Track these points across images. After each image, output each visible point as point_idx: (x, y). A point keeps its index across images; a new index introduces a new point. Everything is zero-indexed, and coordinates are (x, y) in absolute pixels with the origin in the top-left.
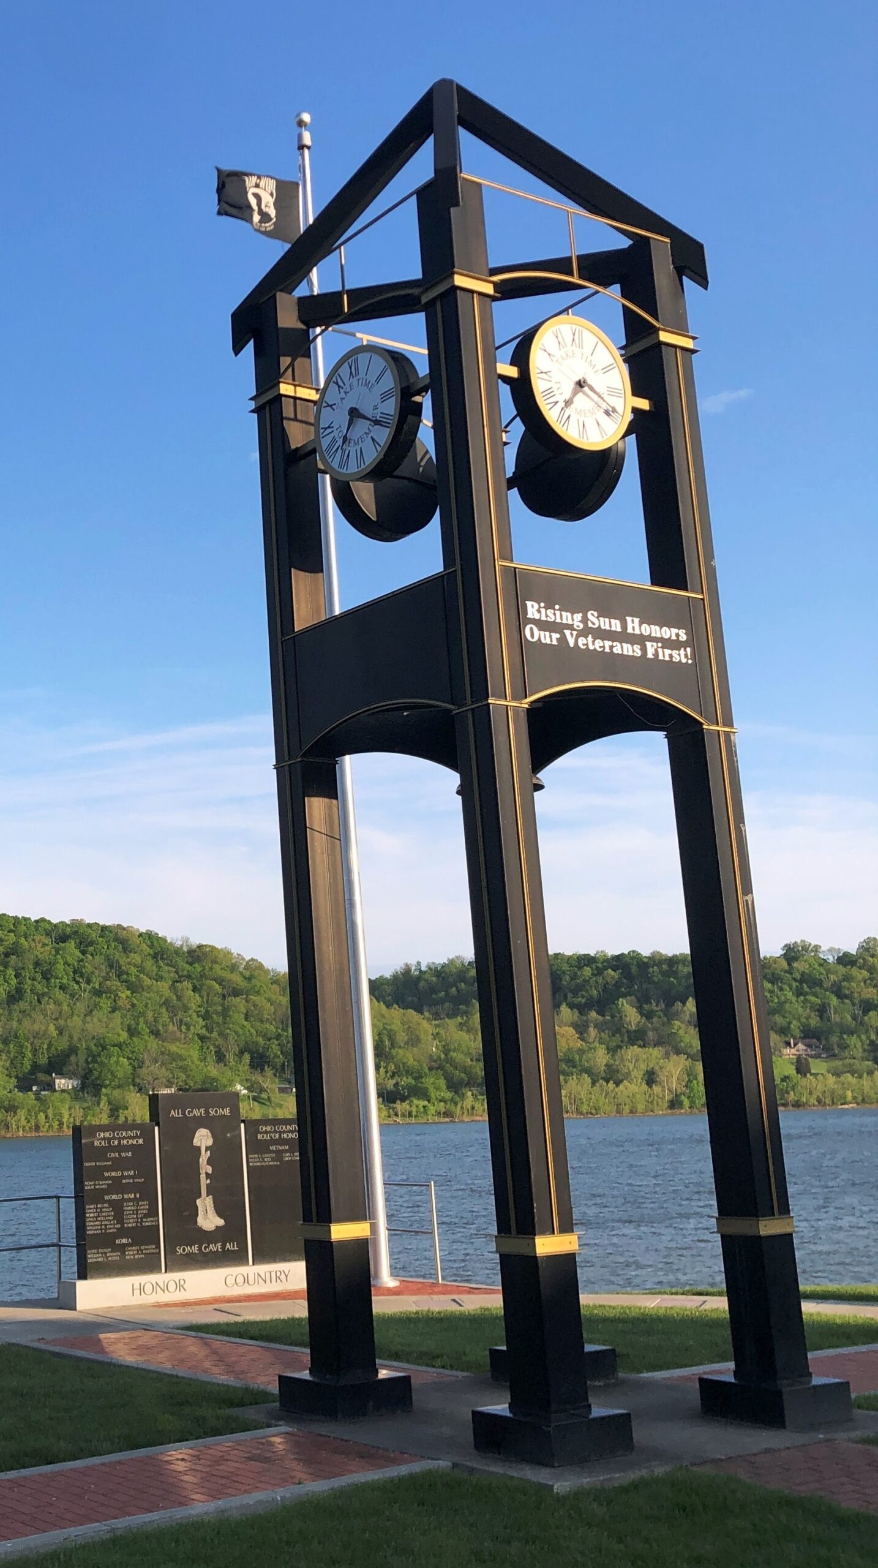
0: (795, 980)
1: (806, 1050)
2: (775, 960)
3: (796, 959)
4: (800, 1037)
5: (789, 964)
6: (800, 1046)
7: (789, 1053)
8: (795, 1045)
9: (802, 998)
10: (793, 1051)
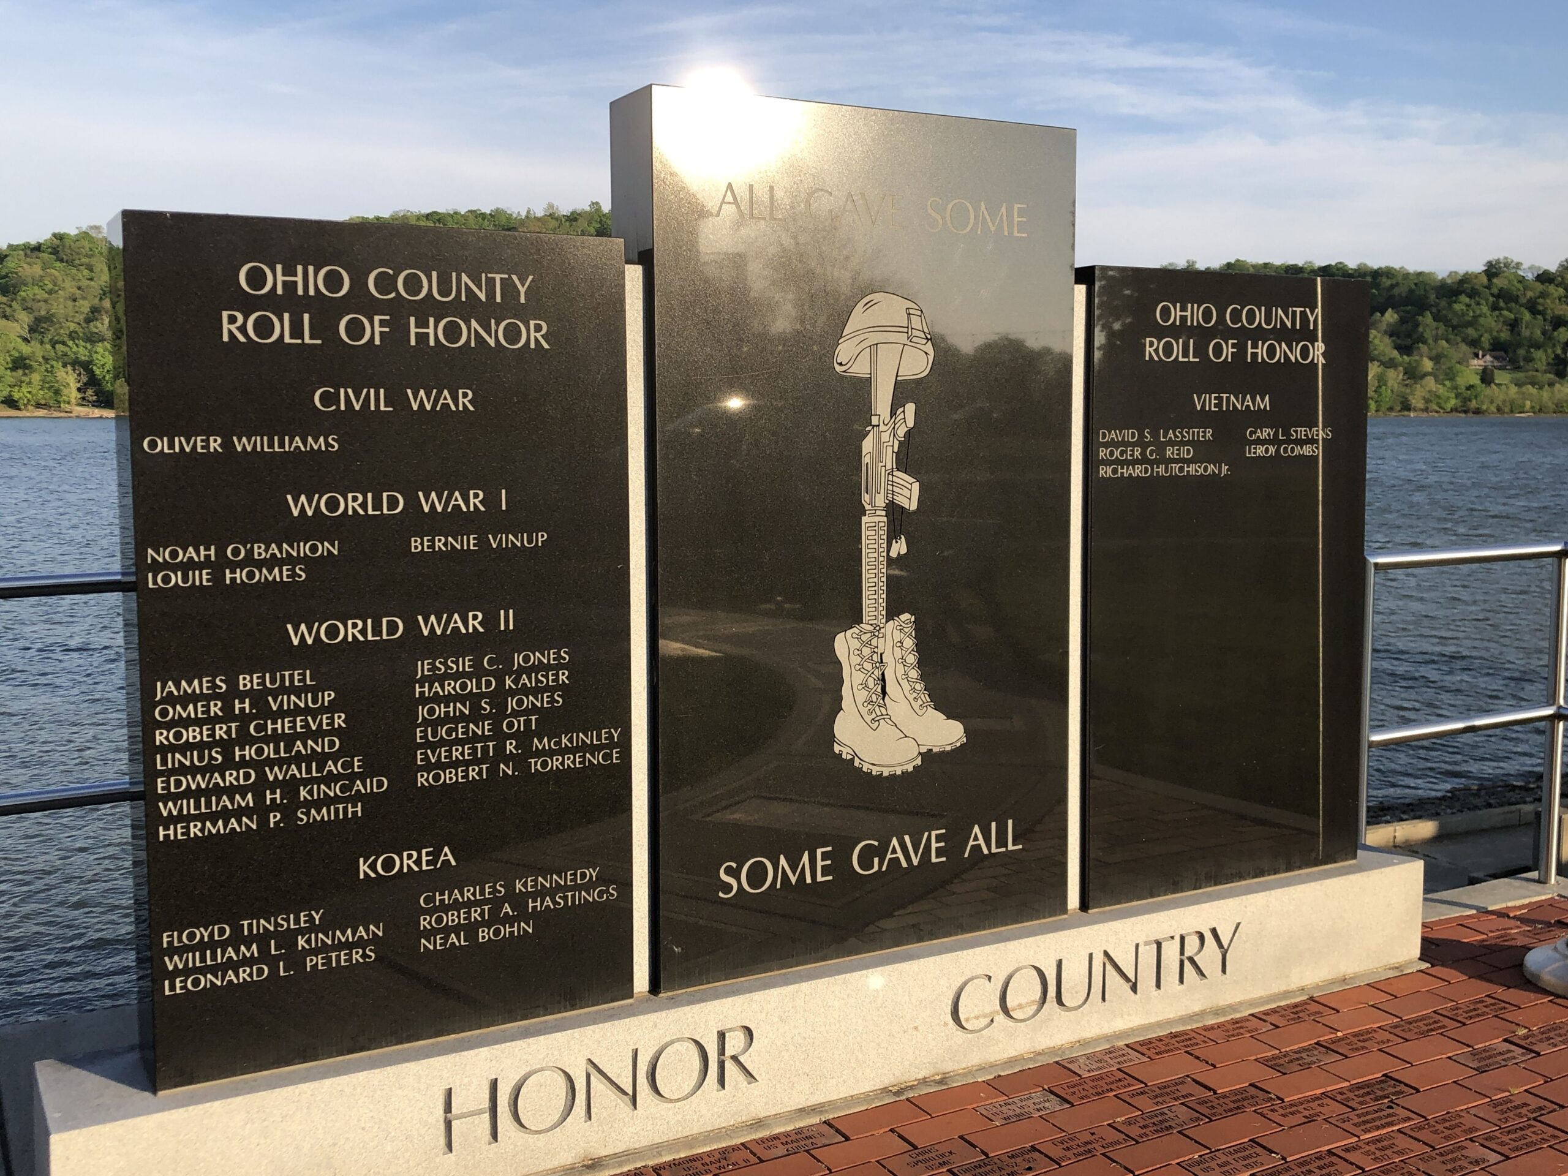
0: (1492, 295)
1: (1492, 362)
2: (1476, 276)
3: (1496, 275)
4: (1489, 350)
5: (1489, 280)
6: (1488, 358)
7: (1477, 364)
8: (1483, 356)
9: (1497, 312)
10: (1481, 362)
